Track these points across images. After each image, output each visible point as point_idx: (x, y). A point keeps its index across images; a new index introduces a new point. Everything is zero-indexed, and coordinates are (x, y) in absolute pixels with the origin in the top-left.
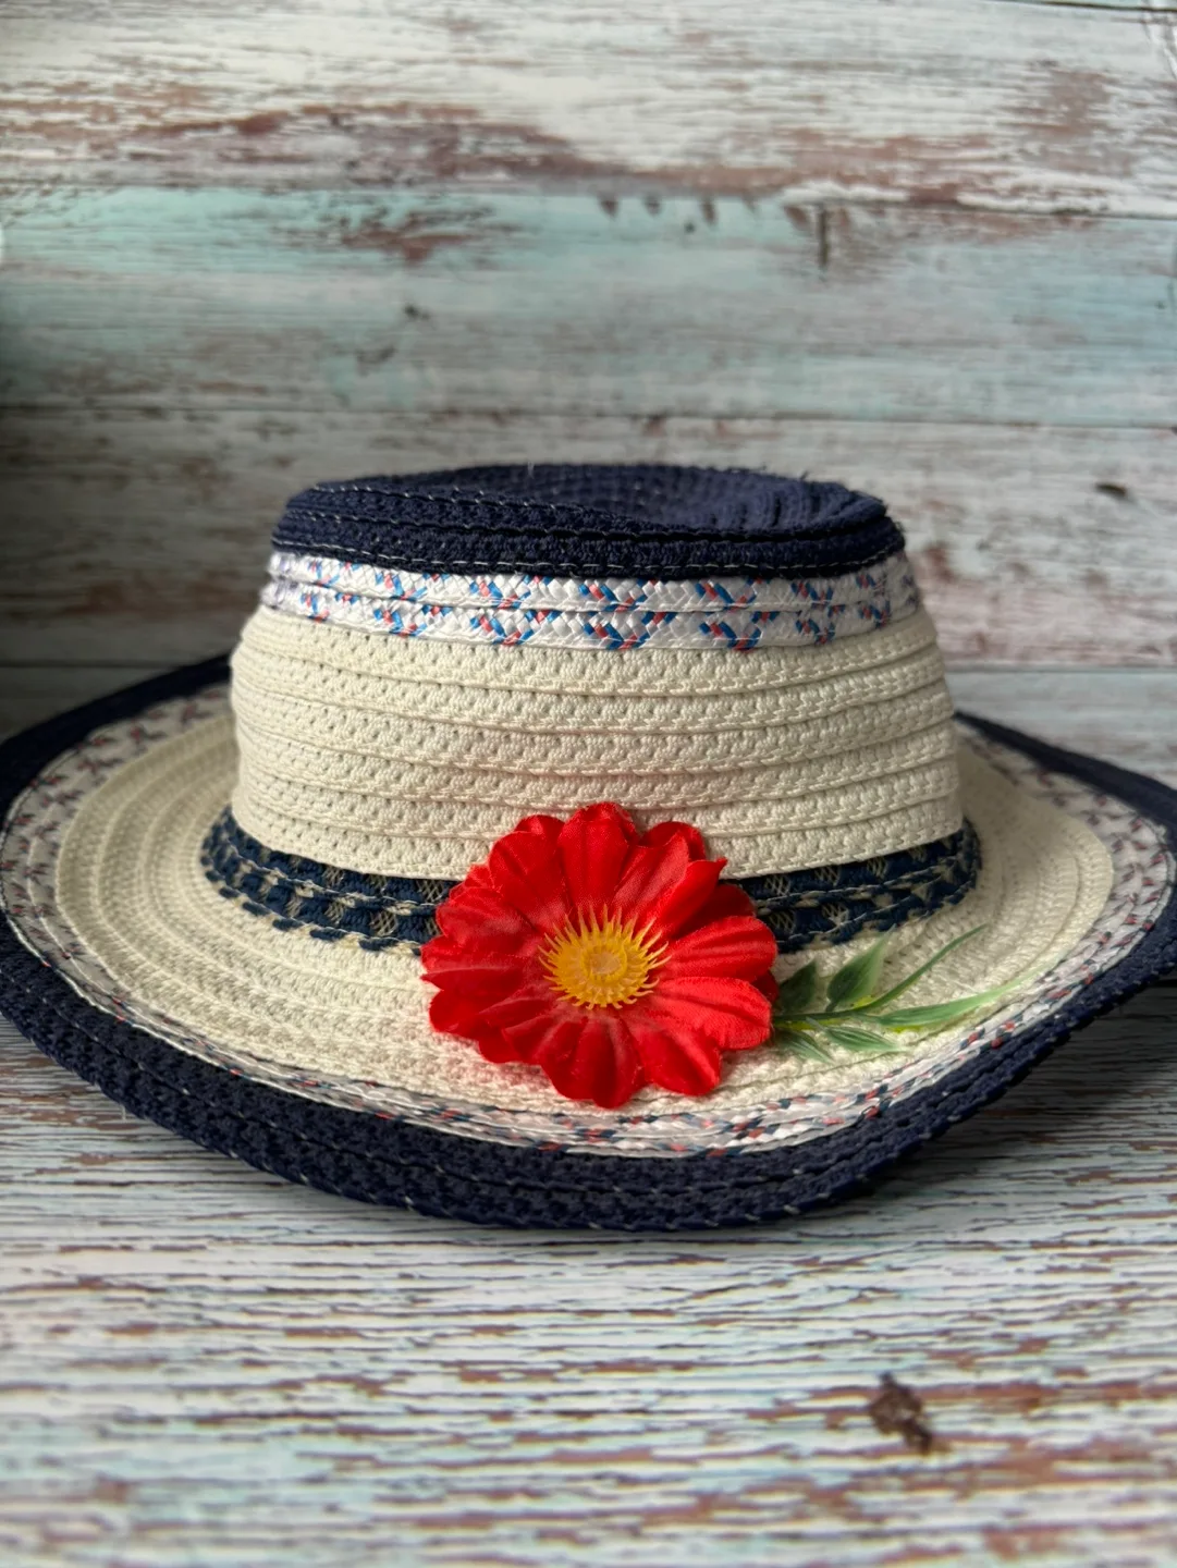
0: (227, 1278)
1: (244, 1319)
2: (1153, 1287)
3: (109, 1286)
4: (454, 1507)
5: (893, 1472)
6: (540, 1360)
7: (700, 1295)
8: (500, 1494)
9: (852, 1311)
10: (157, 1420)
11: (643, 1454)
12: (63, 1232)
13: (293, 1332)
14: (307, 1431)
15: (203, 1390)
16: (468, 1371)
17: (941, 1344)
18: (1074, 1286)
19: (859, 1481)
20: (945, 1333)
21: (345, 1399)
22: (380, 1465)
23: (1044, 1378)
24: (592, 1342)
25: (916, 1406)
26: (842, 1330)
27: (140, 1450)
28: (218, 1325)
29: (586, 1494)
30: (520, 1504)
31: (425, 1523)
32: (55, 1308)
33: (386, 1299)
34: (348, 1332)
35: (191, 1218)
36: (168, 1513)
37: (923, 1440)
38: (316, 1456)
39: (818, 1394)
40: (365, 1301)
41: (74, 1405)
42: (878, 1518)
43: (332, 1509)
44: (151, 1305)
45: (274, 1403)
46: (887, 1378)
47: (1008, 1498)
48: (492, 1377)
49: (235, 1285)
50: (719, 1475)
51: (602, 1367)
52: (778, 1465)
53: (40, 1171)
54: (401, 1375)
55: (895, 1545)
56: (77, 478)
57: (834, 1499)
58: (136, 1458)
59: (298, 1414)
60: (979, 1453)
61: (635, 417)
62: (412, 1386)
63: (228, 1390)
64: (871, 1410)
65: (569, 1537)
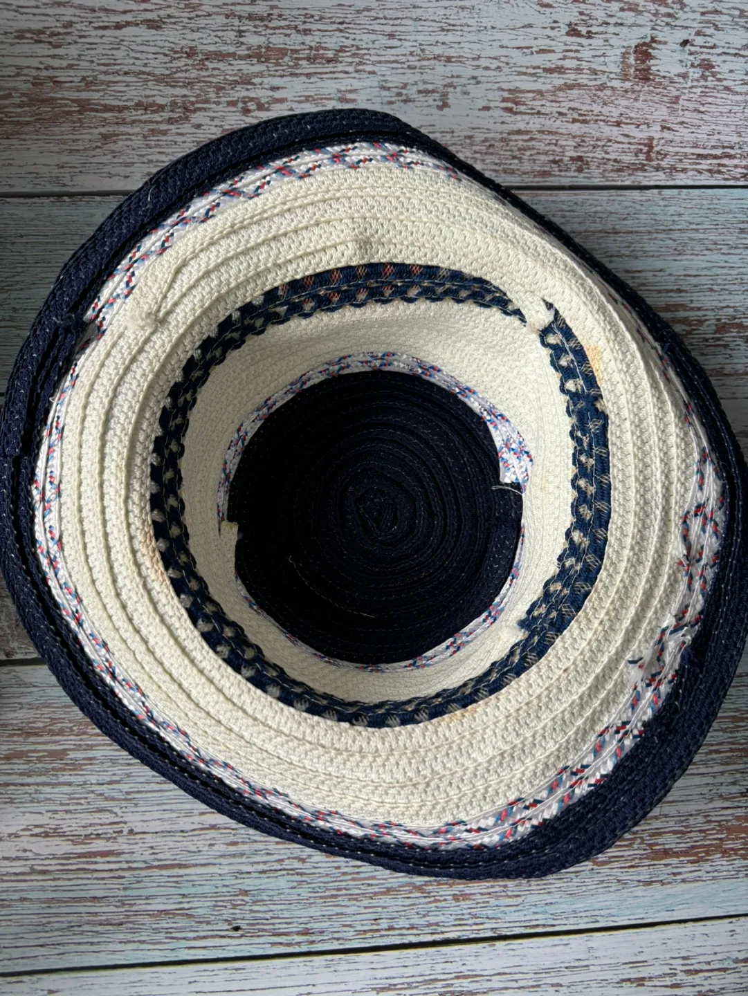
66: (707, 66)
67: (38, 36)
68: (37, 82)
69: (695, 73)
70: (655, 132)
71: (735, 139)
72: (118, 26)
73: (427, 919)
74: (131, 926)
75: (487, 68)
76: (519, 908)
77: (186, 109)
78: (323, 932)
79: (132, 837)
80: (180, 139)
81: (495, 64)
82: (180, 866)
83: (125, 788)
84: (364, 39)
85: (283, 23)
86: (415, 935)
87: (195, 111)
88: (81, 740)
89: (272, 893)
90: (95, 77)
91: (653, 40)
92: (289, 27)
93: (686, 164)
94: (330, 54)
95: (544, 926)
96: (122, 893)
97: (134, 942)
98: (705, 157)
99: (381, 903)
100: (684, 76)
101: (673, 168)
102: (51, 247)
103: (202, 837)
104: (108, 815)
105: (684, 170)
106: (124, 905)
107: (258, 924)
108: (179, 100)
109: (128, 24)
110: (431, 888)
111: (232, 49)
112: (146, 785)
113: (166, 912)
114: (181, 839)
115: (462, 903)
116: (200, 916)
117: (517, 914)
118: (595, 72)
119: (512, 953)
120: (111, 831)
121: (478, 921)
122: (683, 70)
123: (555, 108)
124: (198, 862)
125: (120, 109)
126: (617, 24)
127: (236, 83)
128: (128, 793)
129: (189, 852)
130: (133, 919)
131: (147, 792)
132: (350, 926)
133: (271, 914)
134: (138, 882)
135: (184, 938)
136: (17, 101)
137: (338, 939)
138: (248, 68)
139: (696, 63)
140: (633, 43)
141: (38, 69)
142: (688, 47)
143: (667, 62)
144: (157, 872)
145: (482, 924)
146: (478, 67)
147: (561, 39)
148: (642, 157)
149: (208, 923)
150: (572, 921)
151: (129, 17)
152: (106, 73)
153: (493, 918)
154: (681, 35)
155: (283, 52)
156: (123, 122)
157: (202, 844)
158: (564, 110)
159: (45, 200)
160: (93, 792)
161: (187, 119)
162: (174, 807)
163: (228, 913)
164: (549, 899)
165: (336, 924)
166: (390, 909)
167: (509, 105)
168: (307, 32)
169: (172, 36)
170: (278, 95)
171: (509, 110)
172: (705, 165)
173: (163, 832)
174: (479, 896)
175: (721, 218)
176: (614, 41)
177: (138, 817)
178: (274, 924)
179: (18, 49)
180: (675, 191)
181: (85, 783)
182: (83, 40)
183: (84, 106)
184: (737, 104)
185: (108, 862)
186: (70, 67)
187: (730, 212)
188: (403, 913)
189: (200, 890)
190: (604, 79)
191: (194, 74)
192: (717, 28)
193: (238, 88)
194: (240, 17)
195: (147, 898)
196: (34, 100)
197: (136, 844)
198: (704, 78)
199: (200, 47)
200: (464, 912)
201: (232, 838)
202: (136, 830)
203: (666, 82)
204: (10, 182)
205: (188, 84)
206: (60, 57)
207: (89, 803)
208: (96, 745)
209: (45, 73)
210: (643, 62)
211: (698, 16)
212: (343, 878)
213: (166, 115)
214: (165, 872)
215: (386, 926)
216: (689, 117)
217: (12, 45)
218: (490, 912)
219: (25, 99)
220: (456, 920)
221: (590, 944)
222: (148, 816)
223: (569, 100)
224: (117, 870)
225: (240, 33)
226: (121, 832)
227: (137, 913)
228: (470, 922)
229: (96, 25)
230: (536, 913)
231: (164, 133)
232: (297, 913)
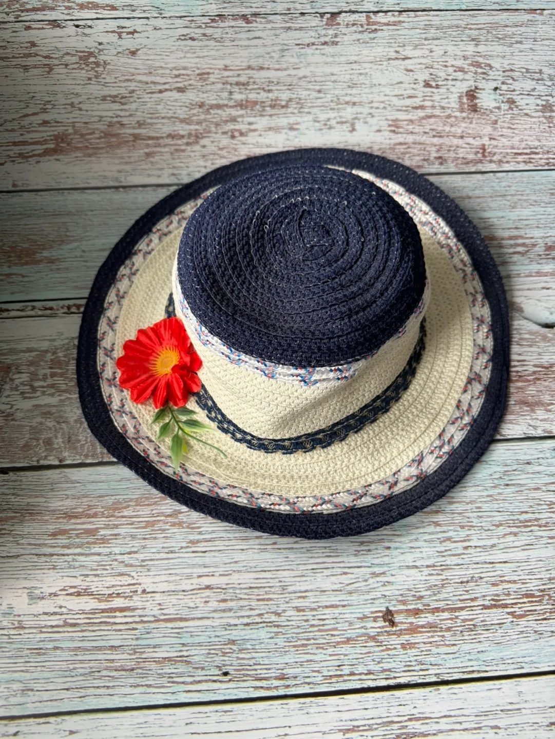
0: (239, 584)
1: (246, 597)
2: (451, 580)
3: (213, 588)
4: (299, 643)
5: (386, 631)
6: (313, 606)
7: (348, 585)
8: (308, 639)
9: (382, 589)
10: (236, 625)
11: (336, 629)
12: (195, 570)
13: (258, 600)
14: (267, 626)
15: (243, 617)
16: (298, 609)
17: (400, 598)
18: (434, 580)
19: (379, 634)
20: (401, 595)
21: (274, 618)
22: (284, 634)
23: (420, 607)
24: (325, 600)
25: (392, 615)
26: (379, 595)
27: (234, 632)
28: (241, 599)
29: (325, 639)
30: (312, 641)
31: (294, 646)
32: (203, 595)
33: (277, 589)
34: (270, 599)
35: (225, 564)
36: (244, 646)
37: (392, 623)
38: (270, 632)
39: (372, 613)
40: (273, 590)
41: (217, 622)
42: (381, 642)
43: (276, 644)
44: (225, 594)
45: (258, 620)
46: (387, 608)
47: (407, 637)
48: (303, 611)
49: (242, 586)
50: (351, 633)
51: (327, 607)
52: (363, 631)
53: (182, 548)
54: (284, 611)
55: (384, 647)
56: (26, 68)
57: (373, 638)
58: (235, 634)
59: (264, 622)
60: (403, 627)
61: (322, 15)
62: (287, 614)
63: (249, 617)
64: (383, 617)
65: (322, 648)
66: (511, 102)
67: (114, 99)
68: (110, 125)
69: (505, 106)
70: (486, 141)
71: (537, 143)
72: (161, 92)
73: (381, 665)
74: (140, 671)
75: (377, 108)
76: (457, 655)
77: (197, 137)
78: (296, 677)
79: (144, 596)
80: (192, 154)
81: (382, 105)
82: (181, 619)
83: (141, 556)
84: (303, 94)
85: (256, 86)
86: (373, 680)
87: (203, 137)
88: (110, 521)
89: (254, 642)
90: (144, 121)
91: (476, 88)
92: (259, 89)
93: (508, 158)
94: (283, 103)
95: (479, 671)
96: (134, 642)
97: (142, 686)
98: (520, 154)
99: (343, 651)
100: (499, 108)
101: (500, 161)
102: (110, 216)
103: (198, 596)
104: (126, 578)
105: (508, 162)
106: (135, 653)
107: (243, 669)
108: (193, 132)
109: (166, 90)
110: (382, 637)
111: (226, 102)
112: (157, 555)
113: (169, 659)
114: (183, 597)
115: (409, 651)
116: (196, 663)
117: (454, 661)
118: (443, 108)
119: (454, 696)
120: (129, 591)
121: (423, 667)
122: (497, 105)
123: (421, 130)
124: (195, 616)
125: (157, 138)
126: (453, 80)
127: (227, 121)
128: (143, 561)
129: (189, 608)
130: (142, 665)
131: (157, 560)
132: (318, 671)
133: (253, 661)
134: (148, 633)
135: (183, 683)
136: (97, 136)
137: (309, 684)
138: (234, 112)
139: (505, 100)
140: (465, 90)
141: (112, 117)
142: (498, 91)
143: (486, 100)
144: (163, 625)
145: (427, 670)
146: (372, 108)
147: (421, 90)
148: (480, 155)
149: (203, 669)
150: (502, 667)
151: (167, 86)
152: (151, 118)
153: (436, 665)
154: (494, 84)
155: (255, 103)
156: (159, 146)
157: (199, 602)
158: (427, 131)
159: (108, 191)
160: (116, 560)
161: (197, 142)
162: (177, 571)
163: (218, 660)
164: (480, 647)
165: (307, 670)
166: (350, 657)
167: (393, 128)
168: (269, 91)
169: (191, 96)
170: (252, 127)
171: (394, 131)
172: (520, 158)
173: (168, 591)
174: (422, 645)
175: (537, 188)
176: (453, 89)
177: (149, 580)
178: (256, 670)
179: (101, 107)
180: (504, 174)
181: (111, 553)
182: (140, 100)
183: (136, 137)
184: (534, 123)
185: (125, 616)
186: (131, 115)
187: (542, 184)
188: (361, 660)
189: (197, 640)
190: (449, 112)
191: (203, 117)
192: (514, 80)
193: (229, 124)
194: (231, 84)
195: (155, 647)
196: (107, 135)
197: (147, 601)
198: (511, 109)
199: (207, 102)
200: (412, 659)
201: (222, 597)
202: (148, 590)
203: (488, 112)
204: (88, 181)
205: (199, 123)
206: (125, 110)
207: (113, 569)
208: (121, 525)
209: (115, 120)
210: (472, 101)
211: (501, 73)
212: (311, 629)
213: (185, 141)
214: (170, 625)
215: (347, 672)
216: (506, 132)
217: (98, 104)
218: (432, 659)
219: (102, 135)
220: (405, 666)
221: (519, 689)
222: (157, 579)
223: (429, 125)
224: (131, 623)
225: (231, 93)
226: (137, 591)
227: (145, 660)
228: (417, 668)
229: (148, 91)
230: (470, 660)
231: (183, 151)
232: (275, 660)
